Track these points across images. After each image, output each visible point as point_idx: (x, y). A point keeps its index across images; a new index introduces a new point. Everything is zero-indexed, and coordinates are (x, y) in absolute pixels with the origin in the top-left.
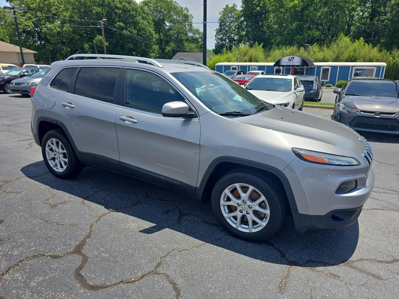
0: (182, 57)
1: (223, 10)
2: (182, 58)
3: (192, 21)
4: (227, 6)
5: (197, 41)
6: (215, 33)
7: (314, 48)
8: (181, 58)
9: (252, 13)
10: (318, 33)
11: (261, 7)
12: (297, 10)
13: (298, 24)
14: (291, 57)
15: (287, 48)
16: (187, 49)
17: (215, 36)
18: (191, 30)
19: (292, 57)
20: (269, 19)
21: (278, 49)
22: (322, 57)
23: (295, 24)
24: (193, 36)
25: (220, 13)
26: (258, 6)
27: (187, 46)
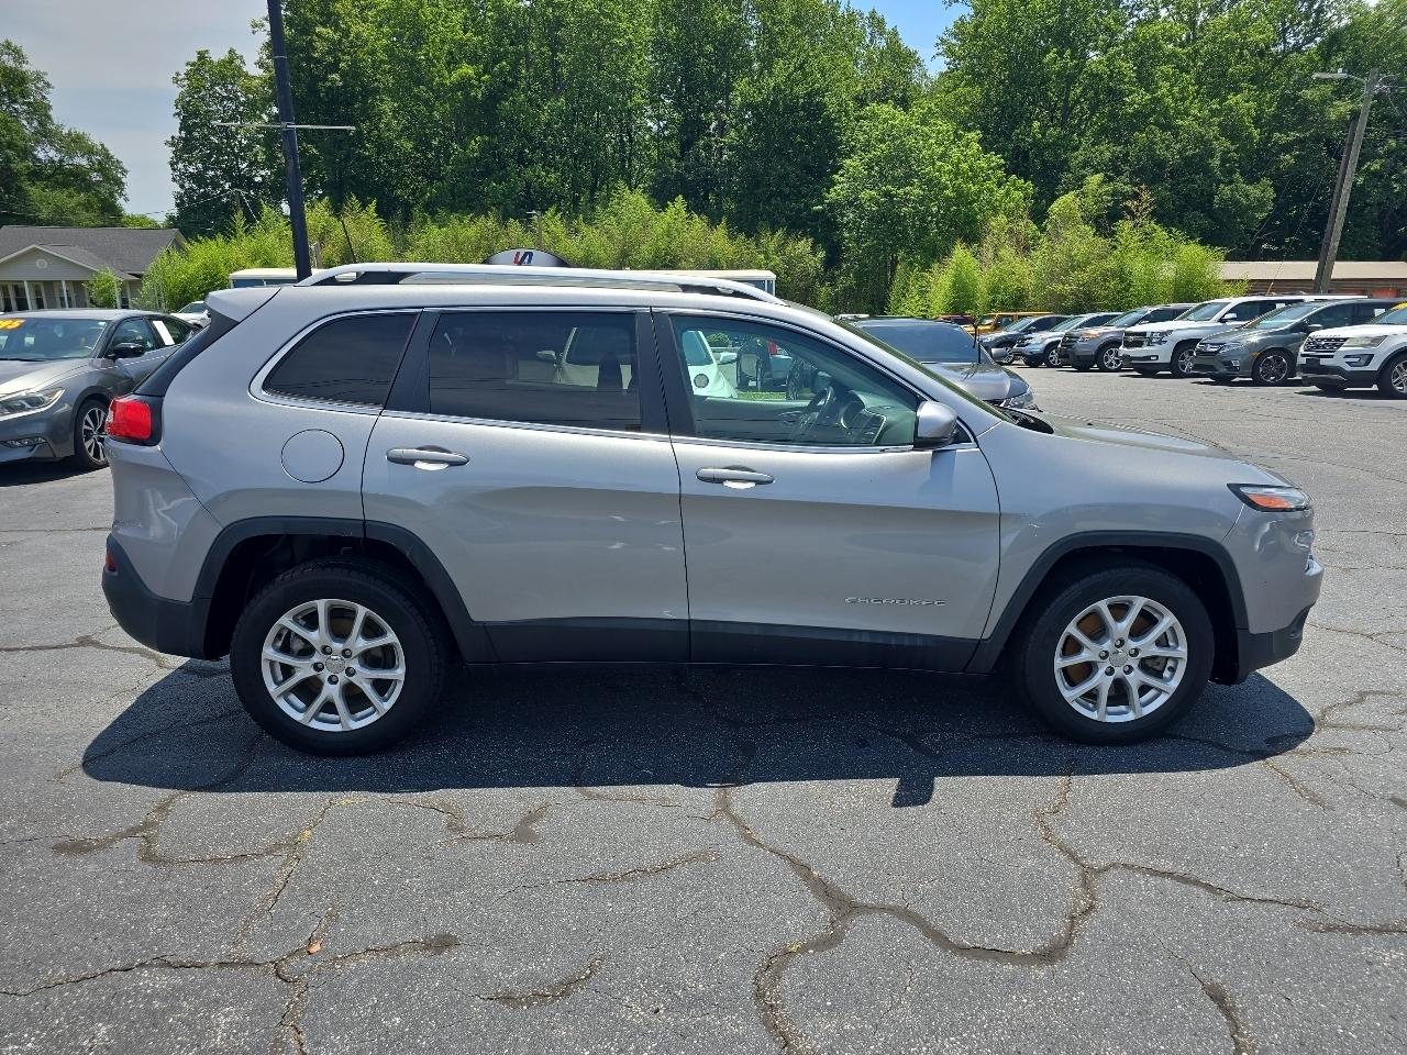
0: (34, 246)
1: (189, 68)
2: (35, 250)
3: (44, 98)
4: (202, 56)
5: (84, 180)
6: (169, 153)
7: (550, 223)
8: (30, 247)
9: (313, 91)
10: (553, 176)
11: (344, 75)
12: (475, 97)
13: (484, 141)
14: (522, 252)
15: (466, 221)
16: (44, 214)
17: (172, 164)
18: (46, 134)
19: (526, 254)
20: (380, 119)
21: (434, 221)
22: (582, 253)
23: (476, 142)
24: (61, 161)
25: (176, 80)
26: (334, 67)
27: (41, 201)
